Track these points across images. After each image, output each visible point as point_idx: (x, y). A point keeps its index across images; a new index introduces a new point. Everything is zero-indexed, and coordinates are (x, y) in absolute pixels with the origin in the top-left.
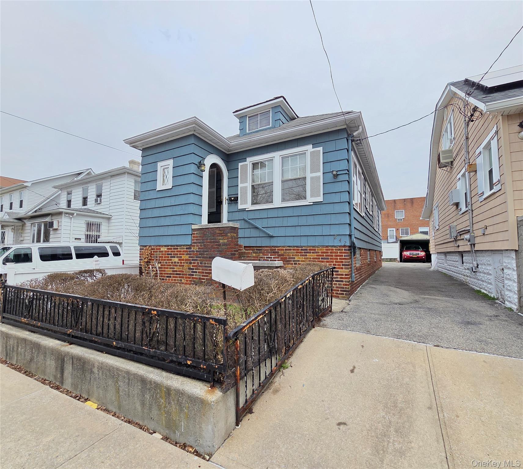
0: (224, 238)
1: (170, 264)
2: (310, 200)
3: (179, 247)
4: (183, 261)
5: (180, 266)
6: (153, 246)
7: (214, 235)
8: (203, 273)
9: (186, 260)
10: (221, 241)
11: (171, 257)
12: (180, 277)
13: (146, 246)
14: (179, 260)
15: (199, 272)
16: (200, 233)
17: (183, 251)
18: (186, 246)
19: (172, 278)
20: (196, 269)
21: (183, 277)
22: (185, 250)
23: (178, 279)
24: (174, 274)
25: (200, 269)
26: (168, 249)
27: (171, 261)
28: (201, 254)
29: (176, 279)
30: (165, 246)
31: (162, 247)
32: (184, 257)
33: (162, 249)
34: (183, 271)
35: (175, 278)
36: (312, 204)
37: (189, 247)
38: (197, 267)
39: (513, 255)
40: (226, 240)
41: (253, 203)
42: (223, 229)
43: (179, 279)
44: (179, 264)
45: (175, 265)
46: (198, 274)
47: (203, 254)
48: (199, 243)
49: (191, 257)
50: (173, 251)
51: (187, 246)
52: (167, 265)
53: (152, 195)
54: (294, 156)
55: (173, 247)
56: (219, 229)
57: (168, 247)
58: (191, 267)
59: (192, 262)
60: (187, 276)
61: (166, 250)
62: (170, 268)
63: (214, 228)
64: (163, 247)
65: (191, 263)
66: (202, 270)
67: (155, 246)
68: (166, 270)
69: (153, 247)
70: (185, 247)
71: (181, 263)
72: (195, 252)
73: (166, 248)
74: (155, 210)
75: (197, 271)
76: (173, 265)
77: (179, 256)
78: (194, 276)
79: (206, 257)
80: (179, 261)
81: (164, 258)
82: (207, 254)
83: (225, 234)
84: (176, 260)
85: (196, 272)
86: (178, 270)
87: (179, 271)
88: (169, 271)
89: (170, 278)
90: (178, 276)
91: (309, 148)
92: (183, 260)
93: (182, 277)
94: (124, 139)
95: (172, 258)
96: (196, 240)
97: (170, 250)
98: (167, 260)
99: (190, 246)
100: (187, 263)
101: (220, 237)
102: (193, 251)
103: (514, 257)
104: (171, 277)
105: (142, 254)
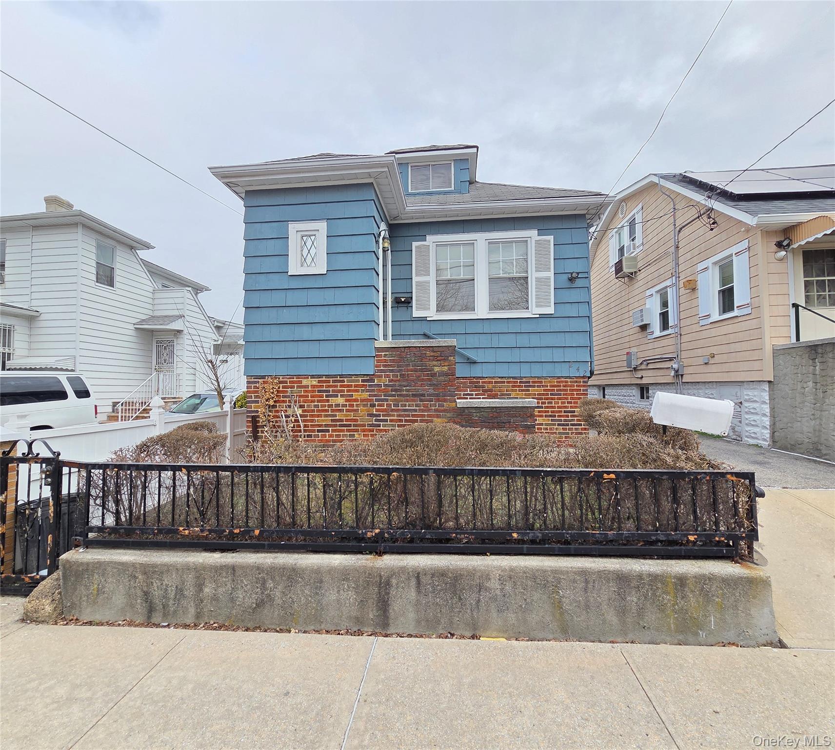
0: (442, 364)
1: (327, 408)
2: (535, 310)
3: (345, 379)
4: (355, 403)
5: (348, 411)
6: (281, 377)
7: (422, 357)
8: (401, 421)
9: (362, 400)
10: (436, 369)
11: (327, 396)
12: (348, 431)
13: (263, 377)
14: (347, 401)
15: (391, 421)
16: (390, 355)
17: (356, 386)
18: (363, 376)
19: (330, 433)
20: (384, 416)
21: (357, 431)
22: (360, 383)
23: (346, 433)
24: (335, 426)
25: (393, 416)
26: (319, 382)
27: (327, 404)
28: (396, 390)
29: (341, 433)
30: (313, 376)
31: (305, 378)
32: (356, 395)
33: (305, 382)
34: (356, 420)
35: (338, 432)
36: (538, 316)
37: (370, 378)
38: (387, 413)
39: (766, 387)
40: (446, 368)
41: (440, 308)
42: (440, 349)
43: (348, 433)
44: (348, 408)
45: (338, 408)
46: (389, 423)
47: (400, 390)
48: (392, 371)
49: (375, 395)
50: (331, 385)
51: (365, 376)
52: (318, 411)
53: (276, 282)
54: (508, 243)
55: (333, 378)
56: (431, 349)
57: (320, 378)
58: (375, 413)
59: (377, 403)
60: (367, 428)
61: (314, 383)
62: (326, 416)
63: (422, 347)
64: (308, 378)
65: (373, 406)
66: (399, 416)
67: (288, 377)
68: (316, 419)
69: (282, 378)
70: (360, 379)
71: (351, 405)
72: (383, 387)
73: (316, 381)
74: (285, 310)
75: (389, 418)
76: (333, 411)
77: (346, 393)
78: (381, 428)
79: (407, 395)
80: (348, 403)
81: (310, 398)
82: (407, 391)
83: (443, 358)
84: (340, 400)
85: (386, 421)
86: (344, 418)
87: (347, 420)
88: (323, 421)
89: (327, 433)
90: (345, 428)
91: (532, 234)
92: (356, 400)
93: (353, 430)
94: (210, 166)
95: (330, 398)
96: (385, 366)
97: (324, 384)
98: (318, 401)
99: (372, 376)
100: (364, 406)
101: (435, 363)
102: (380, 386)
103: (767, 389)
104: (328, 431)
105: (254, 392)
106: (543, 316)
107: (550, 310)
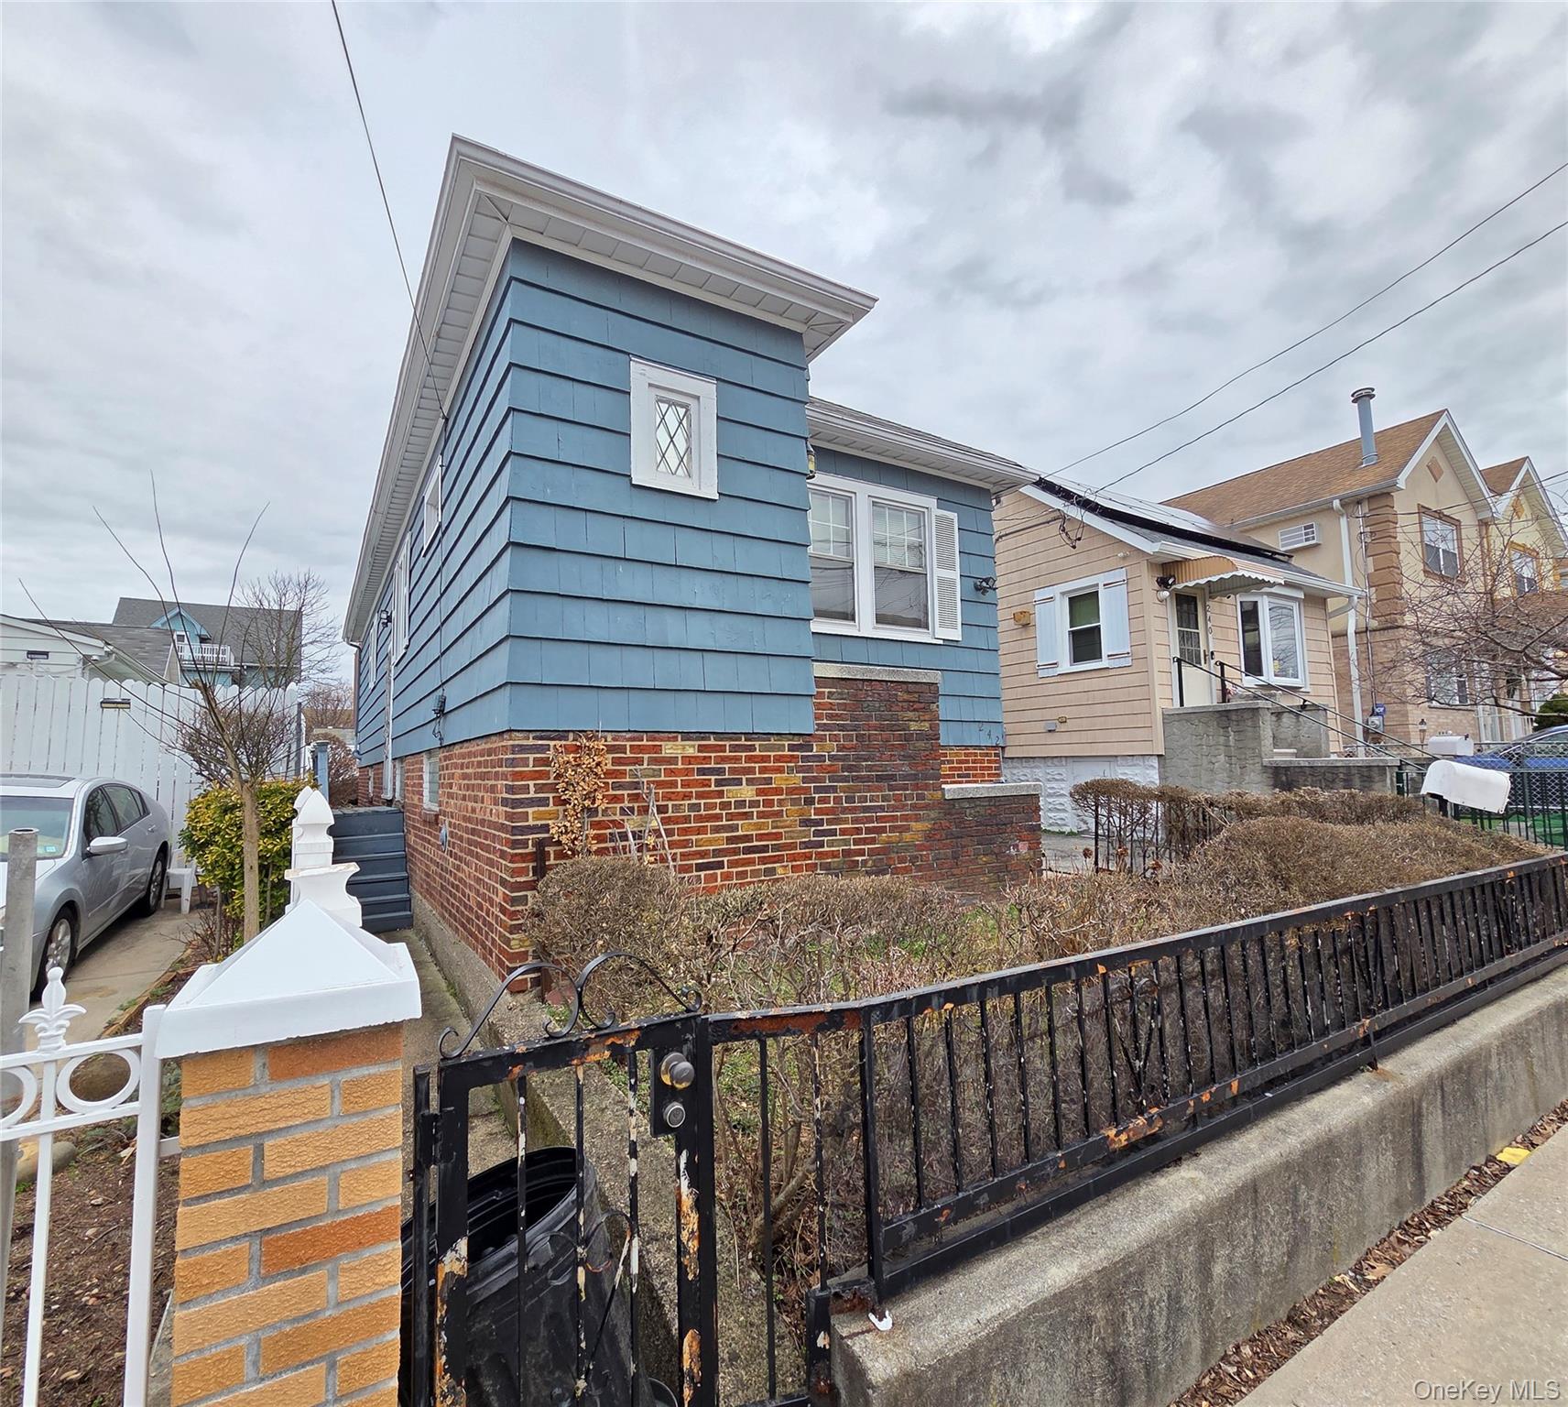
0: (922, 718)
1: (718, 811)
2: (937, 632)
3: (757, 744)
4: (776, 798)
5: (761, 815)
6: (609, 737)
7: (890, 702)
8: (858, 831)
9: (791, 791)
10: (914, 726)
11: (718, 783)
12: (763, 861)
13: (562, 735)
14: (760, 792)
15: (843, 832)
16: (839, 694)
17: (778, 759)
18: (791, 737)
19: (726, 869)
20: (830, 822)
21: (779, 859)
22: (786, 753)
23: (757, 867)
24: (735, 852)
25: (846, 821)
26: (702, 748)
27: (718, 801)
28: (850, 768)
29: (749, 868)
30: (687, 736)
31: (669, 739)
32: (779, 780)
33: (669, 749)
34: (778, 836)
35: (743, 865)
36: (941, 642)
37: (803, 741)
38: (835, 814)
39: (1155, 762)
40: (927, 724)
42: (918, 688)
43: (763, 867)
44: (761, 809)
45: (741, 811)
46: (838, 837)
47: (857, 768)
48: (842, 728)
49: (814, 780)
50: (727, 757)
51: (796, 738)
52: (700, 819)
54: (896, 508)
55: (731, 739)
56: (904, 686)
57: (703, 739)
58: (813, 817)
59: (817, 796)
60: (798, 851)
61: (691, 752)
62: (717, 830)
63: (892, 682)
64: (675, 739)
65: (809, 801)
66: (855, 821)
67: (629, 735)
68: (694, 838)
69: (614, 739)
70: (786, 743)
71: (769, 803)
72: (827, 762)
73: (694, 746)
75: (838, 827)
76: (731, 817)
77: (757, 775)
78: (826, 849)
79: (869, 779)
80: (761, 798)
81: (679, 789)
82: (869, 768)
83: (922, 705)
84: (747, 792)
85: (833, 832)
86: (754, 833)
87: (760, 837)
88: (710, 842)
89: (719, 872)
90: (757, 855)
91: (931, 504)
92: (778, 791)
93: (773, 859)
95: (725, 788)
96: (830, 717)
97: (713, 755)
98: (700, 796)
99: (808, 738)
100: (794, 802)
101: (911, 714)
102: (820, 758)
103: (1156, 765)
104: (720, 865)
105: (537, 775)
106: (949, 644)
107: (956, 635)
